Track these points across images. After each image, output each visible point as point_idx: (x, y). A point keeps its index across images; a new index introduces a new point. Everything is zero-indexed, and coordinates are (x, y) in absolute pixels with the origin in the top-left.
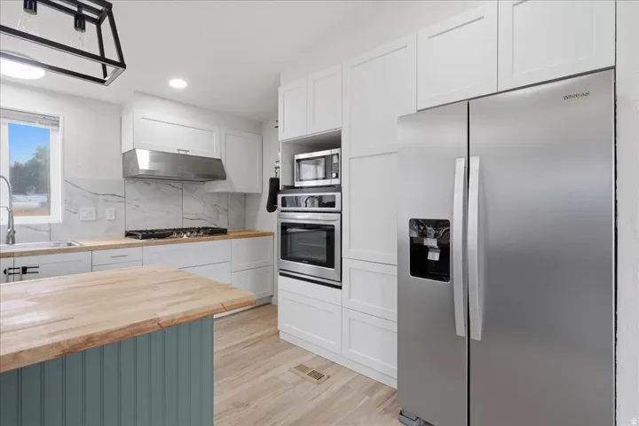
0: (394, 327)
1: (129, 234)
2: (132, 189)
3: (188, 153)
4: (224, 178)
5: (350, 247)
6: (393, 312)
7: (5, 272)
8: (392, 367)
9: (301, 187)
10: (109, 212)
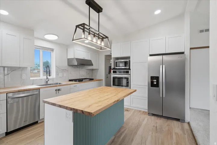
0: (147, 99)
1: (70, 80)
2: (70, 68)
3: (85, 59)
4: (93, 65)
5: (133, 82)
6: (147, 95)
7: (56, 90)
8: (146, 107)
9: (117, 69)
10: (65, 75)
